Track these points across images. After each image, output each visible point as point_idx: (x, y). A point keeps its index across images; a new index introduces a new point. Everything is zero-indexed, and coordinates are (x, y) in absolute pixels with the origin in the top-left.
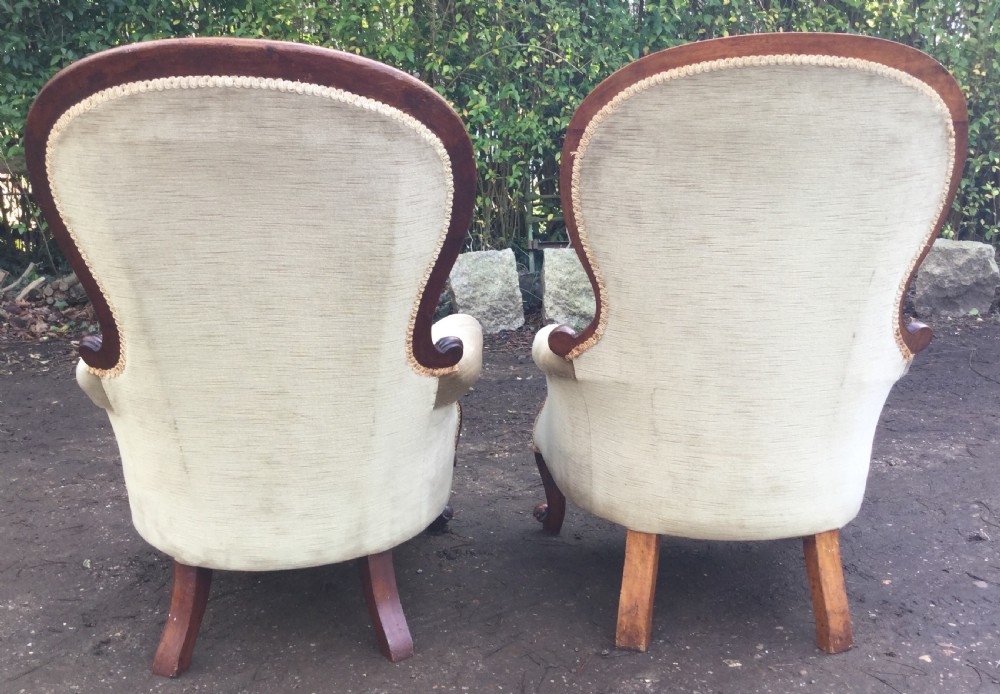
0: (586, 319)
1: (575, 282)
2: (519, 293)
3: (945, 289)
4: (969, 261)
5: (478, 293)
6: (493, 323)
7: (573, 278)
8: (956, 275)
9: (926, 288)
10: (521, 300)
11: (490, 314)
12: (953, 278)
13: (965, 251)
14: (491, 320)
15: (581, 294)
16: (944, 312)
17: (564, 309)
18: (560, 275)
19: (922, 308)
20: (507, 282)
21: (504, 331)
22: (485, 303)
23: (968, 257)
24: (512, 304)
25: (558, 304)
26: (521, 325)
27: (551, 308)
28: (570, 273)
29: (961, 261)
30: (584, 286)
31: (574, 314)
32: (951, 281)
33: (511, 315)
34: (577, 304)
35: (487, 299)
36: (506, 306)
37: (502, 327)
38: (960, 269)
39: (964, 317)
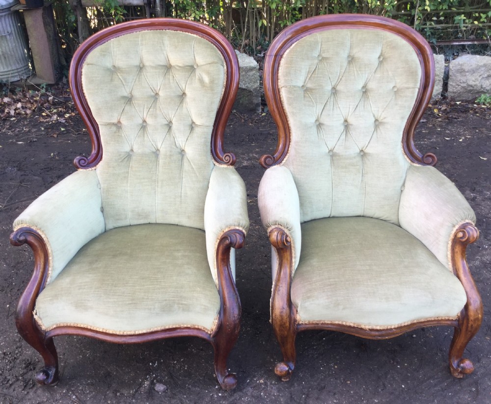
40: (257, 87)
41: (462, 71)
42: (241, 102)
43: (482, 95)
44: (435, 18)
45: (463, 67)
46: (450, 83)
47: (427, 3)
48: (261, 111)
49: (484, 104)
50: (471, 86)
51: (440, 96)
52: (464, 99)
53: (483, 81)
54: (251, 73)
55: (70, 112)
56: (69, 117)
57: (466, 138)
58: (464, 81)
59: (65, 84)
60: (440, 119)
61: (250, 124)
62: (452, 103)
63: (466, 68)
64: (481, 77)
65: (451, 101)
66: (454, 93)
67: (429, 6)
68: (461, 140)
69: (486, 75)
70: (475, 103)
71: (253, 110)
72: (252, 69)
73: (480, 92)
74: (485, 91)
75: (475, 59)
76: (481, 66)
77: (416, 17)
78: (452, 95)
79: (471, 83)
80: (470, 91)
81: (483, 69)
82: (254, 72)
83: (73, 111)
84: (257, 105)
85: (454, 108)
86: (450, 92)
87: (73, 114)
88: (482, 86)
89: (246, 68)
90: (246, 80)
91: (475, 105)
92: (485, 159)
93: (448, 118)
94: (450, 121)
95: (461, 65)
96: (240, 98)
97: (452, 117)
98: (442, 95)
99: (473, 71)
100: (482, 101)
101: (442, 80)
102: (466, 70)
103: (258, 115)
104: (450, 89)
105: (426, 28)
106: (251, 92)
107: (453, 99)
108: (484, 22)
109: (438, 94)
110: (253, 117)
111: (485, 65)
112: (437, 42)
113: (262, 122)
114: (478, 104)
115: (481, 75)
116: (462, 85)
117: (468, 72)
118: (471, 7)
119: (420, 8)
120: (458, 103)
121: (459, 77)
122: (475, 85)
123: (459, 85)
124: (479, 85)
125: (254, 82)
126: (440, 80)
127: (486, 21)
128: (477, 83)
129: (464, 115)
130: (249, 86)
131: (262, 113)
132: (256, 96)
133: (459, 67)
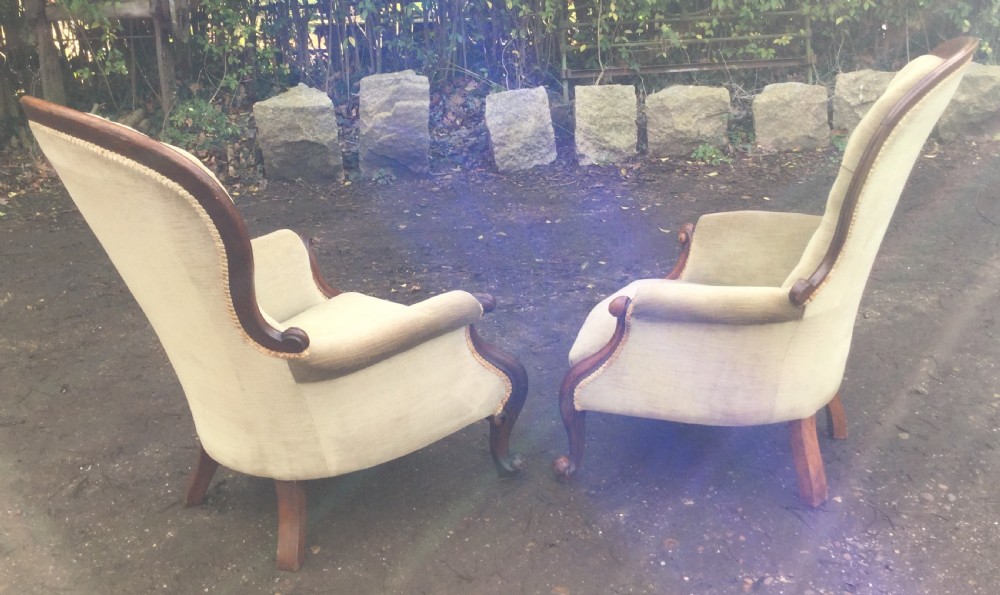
0: (616, 153)
1: (605, 118)
2: (551, 129)
3: (970, 116)
4: (995, 88)
5: (512, 131)
6: (527, 159)
7: (603, 114)
8: (981, 102)
9: (951, 115)
10: (553, 136)
11: (524, 150)
12: (977, 105)
13: (991, 79)
14: (526, 156)
15: (610, 129)
16: (969, 137)
17: (594, 144)
18: (590, 112)
19: (947, 134)
20: (540, 119)
21: (537, 166)
22: (519, 140)
23: (994, 84)
24: (545, 140)
25: (589, 139)
26: (553, 159)
27: (582, 144)
28: (600, 109)
29: (986, 88)
30: (614, 120)
31: (604, 148)
32: (976, 108)
33: (544, 151)
34: (607, 139)
35: (521, 136)
36: (539, 143)
37: (536, 162)
38: (986, 96)
39: (988, 142)
40: (334, 140)
41: (664, 110)
42: (309, 163)
43: (701, 146)
44: (628, 32)
45: (666, 103)
46: (650, 129)
47: (613, 7)
48: (343, 178)
49: (703, 160)
50: (682, 133)
51: (635, 151)
52: (674, 153)
53: (700, 124)
54: (322, 117)
55: (18, 189)
56: (16, 196)
57: (654, 206)
58: (670, 125)
59: (14, 149)
60: (624, 183)
61: (322, 198)
62: (653, 160)
63: (670, 104)
64: (696, 119)
65: (652, 157)
66: (656, 144)
67: (616, 12)
68: (644, 209)
69: (703, 116)
70: (690, 159)
71: (330, 177)
72: (323, 110)
73: (697, 142)
74: (704, 139)
75: (685, 91)
76: (693, 101)
77: (599, 30)
78: (656, 148)
79: (680, 127)
80: (682, 140)
81: (697, 105)
82: (327, 115)
83: (22, 188)
84: (337, 169)
85: (654, 167)
86: (652, 144)
87: (23, 192)
88: (699, 132)
89: (313, 108)
90: (316, 128)
91: (689, 162)
92: (667, 231)
93: (637, 180)
94: (640, 184)
95: (662, 100)
96: (309, 158)
97: (644, 180)
98: (638, 149)
99: (681, 109)
100: (700, 155)
101: (635, 124)
102: (671, 108)
103: (339, 183)
104: (650, 139)
105: (621, 47)
106: (324, 146)
107: (657, 155)
108: (709, 36)
109: (632, 146)
110: (330, 187)
111: (699, 100)
112: (641, 69)
113: (342, 194)
114: (693, 160)
115: (694, 116)
116: (667, 131)
117: (673, 110)
118: (692, 14)
119: (604, 17)
120: (664, 160)
121: (662, 119)
122: (688, 131)
123: (662, 132)
124: (694, 130)
125: (329, 132)
126: (631, 125)
127: (712, 33)
128: (690, 127)
129: (665, 176)
130: (321, 137)
131: (345, 181)
132: (335, 154)
133: (658, 104)
